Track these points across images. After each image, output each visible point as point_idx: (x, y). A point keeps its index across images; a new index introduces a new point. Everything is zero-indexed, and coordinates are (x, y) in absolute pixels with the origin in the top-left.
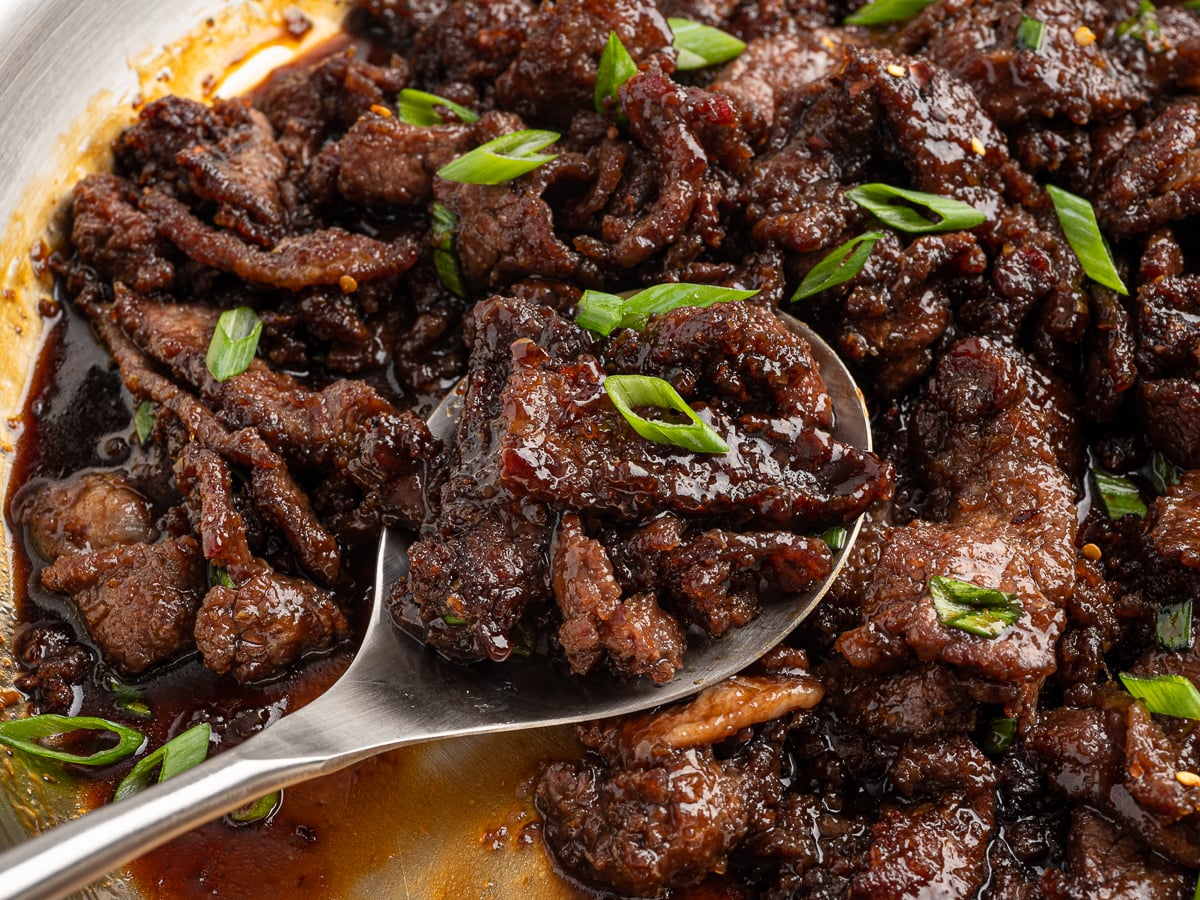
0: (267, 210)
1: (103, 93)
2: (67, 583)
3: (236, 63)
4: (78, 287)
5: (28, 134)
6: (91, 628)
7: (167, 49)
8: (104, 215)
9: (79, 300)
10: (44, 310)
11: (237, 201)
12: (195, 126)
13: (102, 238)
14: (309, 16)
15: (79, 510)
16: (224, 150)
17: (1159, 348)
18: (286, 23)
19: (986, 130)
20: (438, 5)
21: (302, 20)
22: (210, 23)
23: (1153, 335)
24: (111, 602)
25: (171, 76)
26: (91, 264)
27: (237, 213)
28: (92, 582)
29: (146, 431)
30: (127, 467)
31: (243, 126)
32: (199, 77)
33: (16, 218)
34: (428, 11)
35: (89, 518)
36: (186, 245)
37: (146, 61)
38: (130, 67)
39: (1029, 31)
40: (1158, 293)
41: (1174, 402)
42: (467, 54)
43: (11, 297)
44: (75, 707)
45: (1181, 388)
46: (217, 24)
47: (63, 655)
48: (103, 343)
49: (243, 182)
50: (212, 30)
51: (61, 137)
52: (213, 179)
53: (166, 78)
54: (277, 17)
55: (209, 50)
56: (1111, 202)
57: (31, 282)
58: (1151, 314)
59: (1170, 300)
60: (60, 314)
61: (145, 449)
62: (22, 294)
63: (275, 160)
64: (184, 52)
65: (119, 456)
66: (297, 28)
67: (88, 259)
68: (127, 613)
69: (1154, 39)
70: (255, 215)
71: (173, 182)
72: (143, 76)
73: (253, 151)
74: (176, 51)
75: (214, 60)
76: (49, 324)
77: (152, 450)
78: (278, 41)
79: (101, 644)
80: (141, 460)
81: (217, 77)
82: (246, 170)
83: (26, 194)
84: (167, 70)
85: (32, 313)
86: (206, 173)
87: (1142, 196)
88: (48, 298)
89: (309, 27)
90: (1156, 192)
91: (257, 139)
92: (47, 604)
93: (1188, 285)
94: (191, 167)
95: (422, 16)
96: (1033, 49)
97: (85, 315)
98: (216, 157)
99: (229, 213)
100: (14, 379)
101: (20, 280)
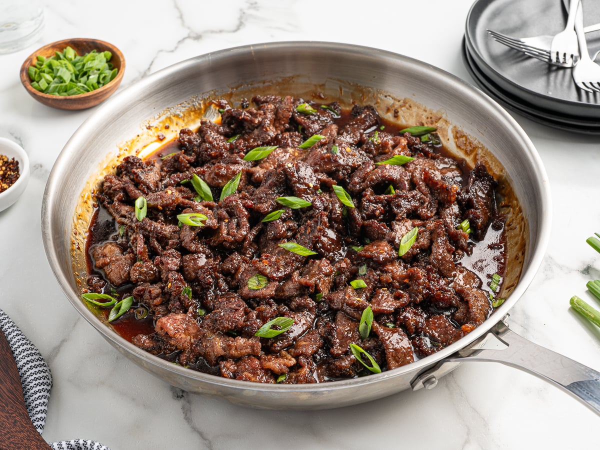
0: (152, 187)
1: (110, 153)
2: (102, 264)
3: (145, 146)
4: (103, 201)
5: (91, 162)
6: (106, 275)
7: (127, 142)
8: (111, 182)
9: (104, 203)
10: (94, 206)
11: (145, 184)
12: (136, 163)
13: (110, 187)
14: (164, 135)
15: (105, 250)
16: (145, 171)
17: (367, 213)
18: (159, 136)
19: (314, 181)
20: (199, 140)
21: (163, 136)
22: (138, 136)
23: (365, 210)
24: (113, 268)
25: (128, 149)
26: (107, 195)
27: (144, 187)
28: (108, 264)
29: (122, 233)
30: (117, 241)
31: (152, 166)
32: (135, 150)
33: (88, 183)
34: (197, 141)
35: (107, 252)
36: (129, 192)
37: (121, 146)
38: (117, 146)
39: (334, 149)
40: (367, 200)
41: (371, 226)
42: (210, 158)
43: (86, 202)
44: (103, 292)
45: (372, 222)
46: (140, 136)
47: (99, 282)
48: (111, 214)
49: (147, 179)
50: (139, 138)
51: (100, 164)
52: (140, 177)
53: (126, 150)
54: (156, 135)
55: (138, 143)
56: (352, 185)
57: (91, 199)
58: (365, 205)
59: (370, 201)
60: (98, 208)
61: (122, 238)
62: (89, 202)
63: (158, 176)
64: (131, 143)
65: (115, 239)
66: (161, 138)
67: (106, 194)
68: (116, 271)
69: (376, 141)
70: (148, 188)
71: (129, 176)
72: (120, 149)
73: (153, 173)
74: (129, 143)
75: (139, 146)
76: (96, 209)
77: (124, 237)
78: (156, 141)
79: (110, 280)
80: (121, 240)
81: (140, 150)
82: (149, 177)
83: (90, 177)
84: (126, 148)
85: (91, 207)
86: (138, 175)
87: (360, 183)
88: (95, 203)
89: (164, 138)
90: (363, 182)
91: (155, 170)
92: (96, 270)
93: (374, 197)
94: (135, 173)
95: (195, 143)
96: (336, 153)
97: (105, 207)
98: (142, 172)
99: (142, 186)
100: (86, 222)
101: (88, 198)
